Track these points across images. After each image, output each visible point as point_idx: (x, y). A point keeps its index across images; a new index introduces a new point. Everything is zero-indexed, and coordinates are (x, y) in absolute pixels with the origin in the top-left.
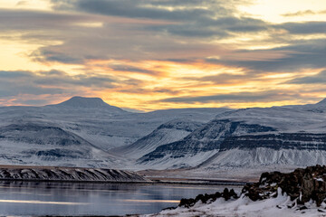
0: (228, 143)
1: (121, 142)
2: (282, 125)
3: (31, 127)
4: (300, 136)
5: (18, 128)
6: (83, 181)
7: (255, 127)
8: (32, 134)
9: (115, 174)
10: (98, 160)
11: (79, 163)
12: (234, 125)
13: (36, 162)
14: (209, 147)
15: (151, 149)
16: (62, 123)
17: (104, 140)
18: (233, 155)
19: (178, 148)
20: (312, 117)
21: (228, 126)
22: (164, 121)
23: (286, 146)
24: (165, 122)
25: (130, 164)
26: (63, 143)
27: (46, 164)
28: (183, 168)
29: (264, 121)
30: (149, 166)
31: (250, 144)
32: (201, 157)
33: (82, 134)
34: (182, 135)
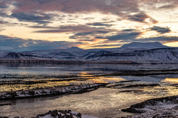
0: (103, 55)
1: (82, 55)
2: (113, 51)
3: (64, 53)
4: (117, 54)
5: (61, 53)
6: (74, 63)
7: (108, 52)
9: (80, 62)
10: (77, 59)
11: (73, 60)
12: (104, 52)
13: (65, 60)
14: (99, 56)
15: (88, 57)
16: (70, 52)
17: (78, 55)
18: (104, 57)
19: (93, 56)
20: (119, 50)
21: (102, 52)
22: (90, 51)
23: (114, 56)
25: (83, 60)
26: (70, 56)
27: (67, 60)
28: (94, 60)
29: (110, 51)
30: (87, 60)
31: (107, 55)
32: (97, 58)
33: (74, 54)
34: (94, 54)
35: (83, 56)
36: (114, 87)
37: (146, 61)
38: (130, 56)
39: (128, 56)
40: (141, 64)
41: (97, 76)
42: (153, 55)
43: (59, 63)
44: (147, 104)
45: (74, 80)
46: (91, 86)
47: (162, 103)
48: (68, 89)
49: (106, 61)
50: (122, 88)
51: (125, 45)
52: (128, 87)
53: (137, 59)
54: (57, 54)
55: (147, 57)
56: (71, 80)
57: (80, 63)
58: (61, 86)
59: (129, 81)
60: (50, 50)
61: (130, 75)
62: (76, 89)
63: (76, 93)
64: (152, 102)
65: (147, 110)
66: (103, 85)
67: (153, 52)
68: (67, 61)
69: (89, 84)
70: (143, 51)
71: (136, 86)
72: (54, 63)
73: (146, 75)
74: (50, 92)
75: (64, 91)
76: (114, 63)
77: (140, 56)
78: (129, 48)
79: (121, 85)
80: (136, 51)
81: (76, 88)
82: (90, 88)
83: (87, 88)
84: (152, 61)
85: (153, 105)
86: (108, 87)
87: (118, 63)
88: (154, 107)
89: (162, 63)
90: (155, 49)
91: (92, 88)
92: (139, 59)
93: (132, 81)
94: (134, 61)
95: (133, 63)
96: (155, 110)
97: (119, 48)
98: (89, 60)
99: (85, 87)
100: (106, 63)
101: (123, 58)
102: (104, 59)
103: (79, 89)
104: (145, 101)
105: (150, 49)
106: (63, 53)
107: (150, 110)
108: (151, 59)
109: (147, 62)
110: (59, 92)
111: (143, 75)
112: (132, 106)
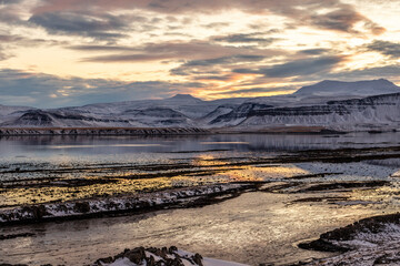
0: (251, 114)
1: (200, 115)
2: (277, 104)
3: (158, 109)
4: (285, 109)
5: (152, 110)
6: (182, 134)
7: (264, 106)
8: (158, 112)
9: (197, 130)
10: (189, 123)
11: (181, 126)
12: (254, 105)
13: (160, 126)
14: (242, 116)
15: (215, 118)
16: (173, 107)
17: (193, 114)
18: (253, 119)
19: (227, 117)
20: (291, 100)
21: (251, 106)
22: (220, 104)
23: (279, 114)
24: (222, 104)
25: (205, 126)
26: (173, 116)
27: (165, 126)
28: (231, 126)
29: (268, 102)
30: (213, 126)
31: (261, 114)
32: (238, 121)
33: (181, 112)
34: (229, 111)
35: (204, 117)
36: (280, 189)
37: (356, 125)
38: (316, 114)
39: (313, 114)
40: (344, 133)
41: (238, 164)
42: (372, 110)
43: (146, 134)
44: (362, 230)
45: (182, 173)
46: (225, 188)
47: (396, 227)
48: (169, 197)
49: (258, 128)
50: (299, 191)
51: (304, 88)
52: (313, 189)
53: (334, 120)
54: (142, 113)
55: (357, 117)
56: (177, 174)
57: (198, 134)
58: (152, 191)
59: (315, 176)
60: (124, 103)
61: (318, 160)
62: (188, 197)
63: (189, 206)
64: (373, 225)
65: (361, 243)
66: (254, 186)
67: (372, 104)
68: (165, 130)
69: (219, 184)
70: (349, 102)
71: (334, 186)
72: (133, 134)
73: (358, 159)
74: (127, 205)
75: (159, 201)
76: (279, 133)
77: (341, 114)
78: (315, 94)
79: (296, 184)
80: (332, 102)
81: (187, 193)
82: (221, 193)
83: (215, 194)
84: (370, 126)
85: (375, 232)
86: (266, 190)
87: (289, 133)
88: (378, 237)
89: (395, 131)
90: (376, 97)
91: (226, 193)
92: (340, 122)
93: (323, 175)
94: (327, 126)
95: (324, 132)
96: (379, 244)
97: (289, 96)
98: (218, 125)
99: (210, 191)
100: (259, 133)
101: (302, 120)
102: (254, 123)
103: (195, 195)
104: (356, 223)
105: (367, 95)
106: (155, 109)
107: (368, 244)
108: (367, 121)
109: (358, 129)
110: (147, 203)
111: (349, 160)
112: (324, 236)
